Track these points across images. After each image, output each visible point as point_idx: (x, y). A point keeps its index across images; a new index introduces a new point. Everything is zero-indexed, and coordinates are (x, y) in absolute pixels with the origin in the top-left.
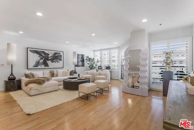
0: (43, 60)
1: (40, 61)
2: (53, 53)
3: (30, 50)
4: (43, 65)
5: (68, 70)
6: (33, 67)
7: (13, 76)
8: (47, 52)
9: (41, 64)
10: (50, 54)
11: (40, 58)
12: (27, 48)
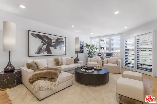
0: (46, 46)
1: (42, 47)
2: (56, 39)
3: (32, 34)
4: (46, 51)
5: (71, 57)
6: (35, 54)
7: (11, 66)
8: (49, 37)
9: (44, 51)
10: (53, 39)
11: (43, 43)
12: (29, 31)
